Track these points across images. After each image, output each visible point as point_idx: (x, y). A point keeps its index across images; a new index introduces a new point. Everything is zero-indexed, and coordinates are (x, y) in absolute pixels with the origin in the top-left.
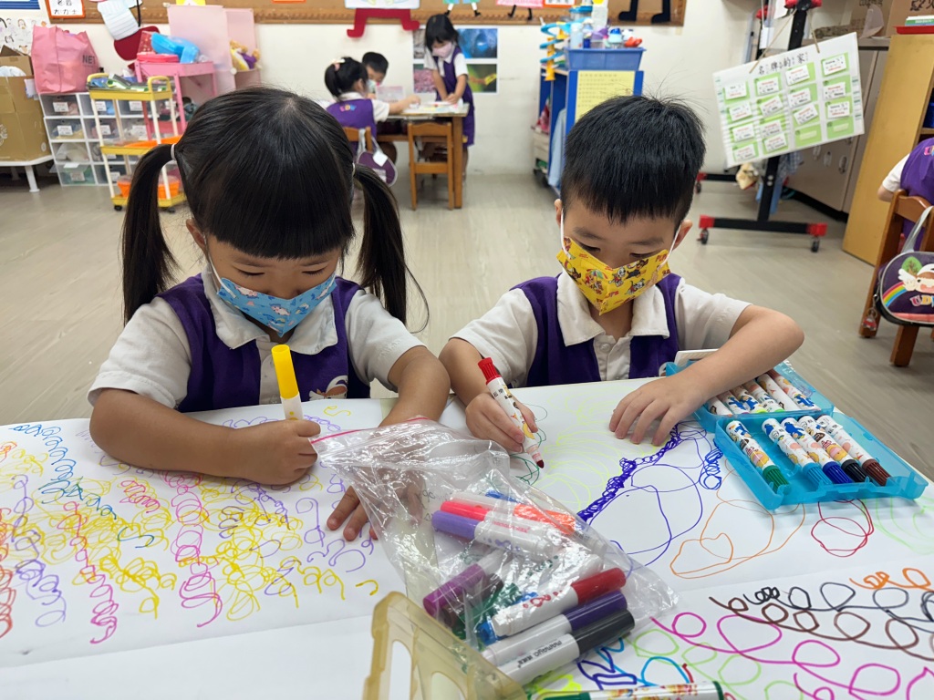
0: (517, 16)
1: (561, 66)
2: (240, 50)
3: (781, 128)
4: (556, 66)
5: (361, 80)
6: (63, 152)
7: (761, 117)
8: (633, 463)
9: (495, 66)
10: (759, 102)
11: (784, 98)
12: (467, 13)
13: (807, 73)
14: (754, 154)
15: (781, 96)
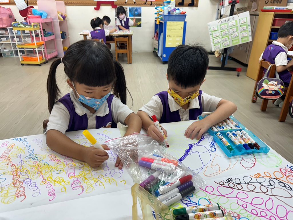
0: (147, 4)
1: (161, 19)
2: (60, 14)
3: (228, 40)
4: (160, 19)
5: (102, 24)
6: (3, 46)
7: (222, 36)
8: (192, 145)
9: (141, 19)
10: (221, 32)
11: (228, 30)
12: (132, 2)
13: (235, 23)
14: (220, 47)
15: (227, 30)
